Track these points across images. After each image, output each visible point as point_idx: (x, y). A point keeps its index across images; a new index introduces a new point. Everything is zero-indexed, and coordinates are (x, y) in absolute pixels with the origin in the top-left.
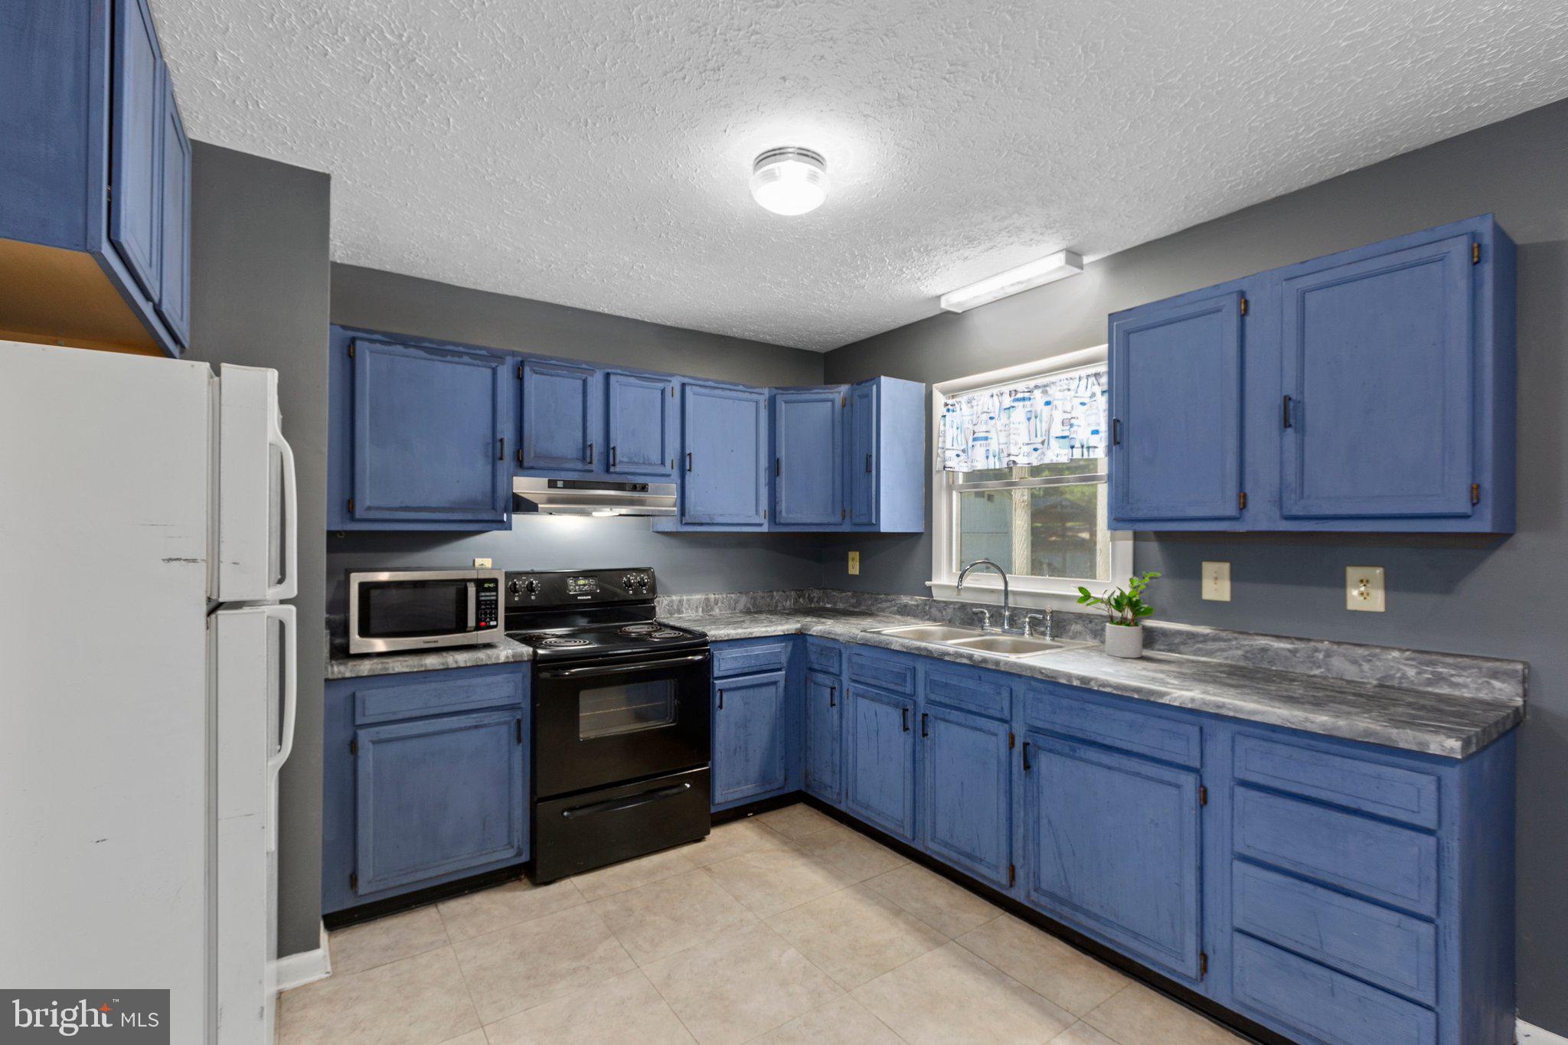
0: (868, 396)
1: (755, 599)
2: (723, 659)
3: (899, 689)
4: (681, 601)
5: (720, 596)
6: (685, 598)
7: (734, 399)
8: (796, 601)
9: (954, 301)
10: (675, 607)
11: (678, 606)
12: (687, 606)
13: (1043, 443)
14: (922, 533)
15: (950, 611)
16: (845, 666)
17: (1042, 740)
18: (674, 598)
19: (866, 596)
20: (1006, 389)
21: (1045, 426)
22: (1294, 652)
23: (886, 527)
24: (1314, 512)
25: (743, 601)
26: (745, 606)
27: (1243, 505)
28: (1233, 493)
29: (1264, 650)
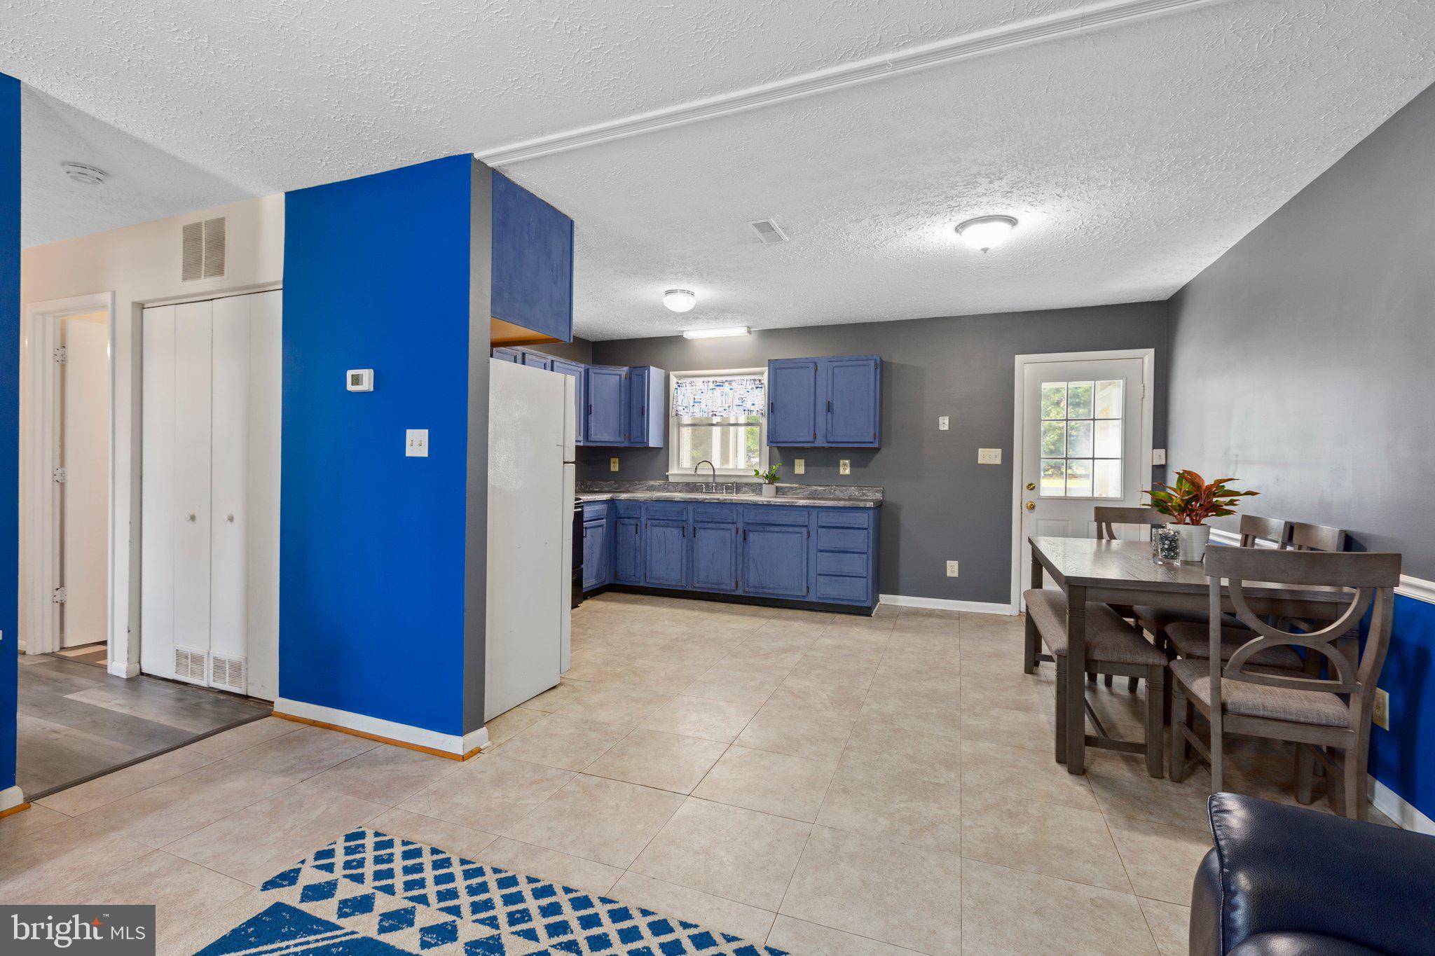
0: (643, 376)
3: (680, 518)
9: (688, 335)
13: (729, 407)
14: (661, 448)
15: (680, 486)
16: (643, 513)
17: (751, 528)
19: (625, 483)
20: (711, 379)
21: (730, 399)
22: (825, 490)
23: (652, 444)
24: (836, 440)
27: (815, 438)
28: (812, 433)
29: (815, 491)
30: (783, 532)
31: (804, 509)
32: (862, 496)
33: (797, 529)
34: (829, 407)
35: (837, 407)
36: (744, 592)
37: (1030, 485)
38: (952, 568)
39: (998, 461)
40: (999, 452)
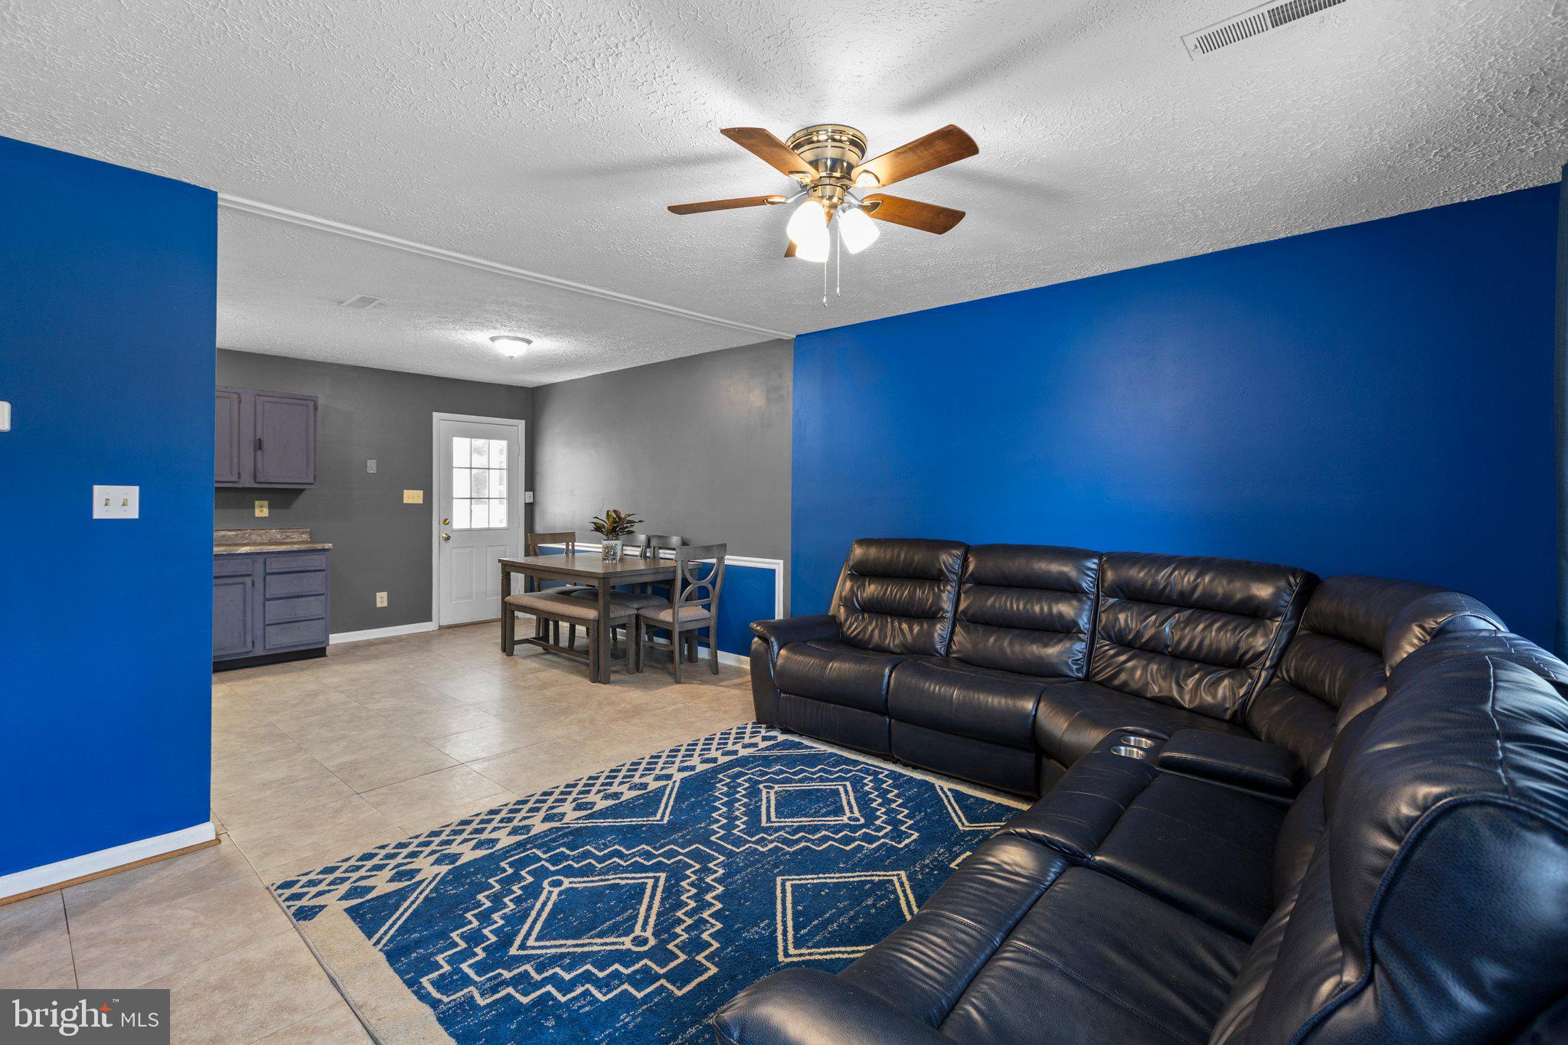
22: (236, 535)
24: (268, 481)
27: (239, 477)
28: (235, 471)
29: (224, 536)
31: (248, 557)
32: (284, 539)
33: (239, 580)
34: (259, 445)
35: (266, 445)
37: (447, 519)
38: (382, 599)
39: (420, 501)
40: (420, 493)
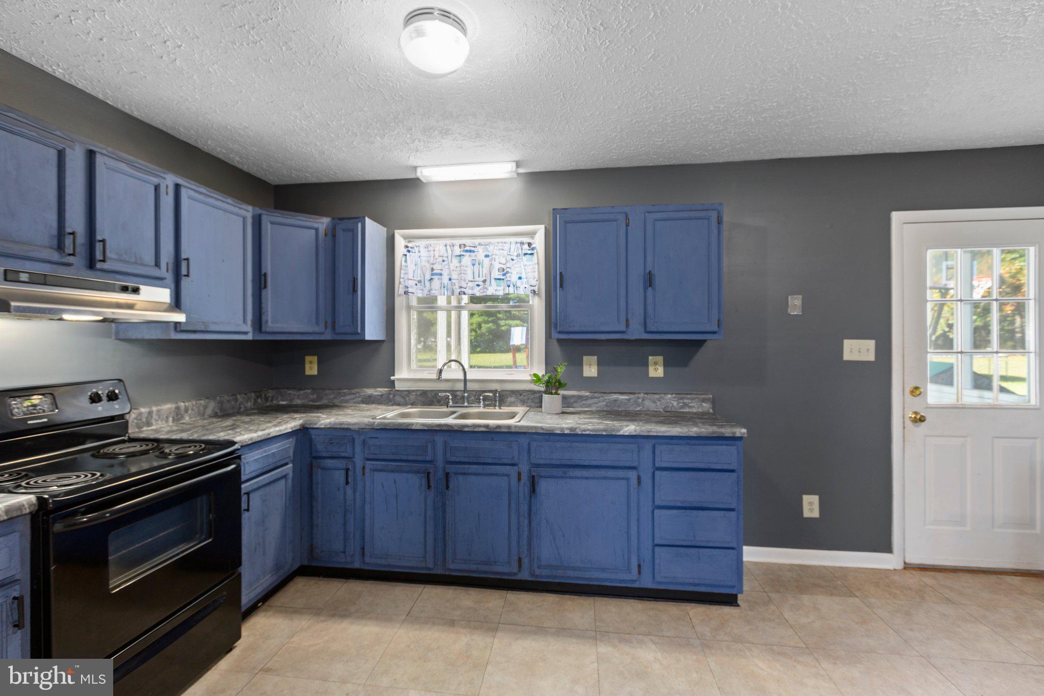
0: (353, 231)
1: (221, 403)
2: (247, 463)
3: (420, 458)
4: (150, 413)
5: (190, 404)
6: (154, 409)
7: (225, 211)
8: (256, 401)
9: (427, 174)
10: (144, 420)
11: (147, 418)
12: (157, 417)
13: (484, 281)
14: (384, 341)
15: (412, 397)
16: (358, 449)
17: (543, 471)
18: (143, 410)
19: (327, 392)
20: (457, 242)
21: (485, 271)
22: (629, 400)
23: (369, 336)
24: (660, 329)
25: (212, 406)
26: (213, 411)
27: (627, 326)
28: (623, 319)
29: (615, 401)
30: (598, 478)
31: (632, 440)
32: (682, 407)
33: (621, 473)
34: (649, 280)
35: (659, 281)
36: (532, 574)
37: (917, 388)
38: (811, 506)
39: (871, 357)
40: (871, 344)
